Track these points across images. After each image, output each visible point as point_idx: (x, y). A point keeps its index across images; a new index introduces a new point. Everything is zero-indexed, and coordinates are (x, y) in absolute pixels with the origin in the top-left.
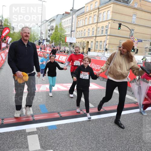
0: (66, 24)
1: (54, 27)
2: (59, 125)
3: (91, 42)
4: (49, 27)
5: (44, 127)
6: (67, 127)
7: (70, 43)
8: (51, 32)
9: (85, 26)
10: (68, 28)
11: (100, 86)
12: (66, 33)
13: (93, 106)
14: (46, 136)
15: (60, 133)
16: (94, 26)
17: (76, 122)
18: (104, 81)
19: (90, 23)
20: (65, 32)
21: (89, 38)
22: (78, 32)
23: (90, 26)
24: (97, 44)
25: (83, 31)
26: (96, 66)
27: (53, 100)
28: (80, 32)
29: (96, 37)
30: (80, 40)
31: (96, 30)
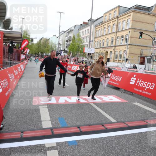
0: (84, 34)
1: (72, 38)
2: (80, 140)
3: (110, 52)
4: (67, 37)
5: (64, 142)
6: (88, 144)
7: (88, 53)
8: (68, 43)
9: (103, 35)
10: (86, 39)
11: (122, 99)
12: (84, 44)
13: (115, 121)
14: (67, 152)
15: (81, 149)
16: (113, 35)
17: (98, 138)
18: (125, 94)
19: (109, 33)
20: (83, 42)
21: (108, 48)
22: (97, 42)
23: (109, 36)
24: (116, 54)
25: (102, 41)
26: (117, 77)
27: (73, 113)
28: (99, 42)
29: (115, 46)
30: (98, 50)
31: (116, 40)
